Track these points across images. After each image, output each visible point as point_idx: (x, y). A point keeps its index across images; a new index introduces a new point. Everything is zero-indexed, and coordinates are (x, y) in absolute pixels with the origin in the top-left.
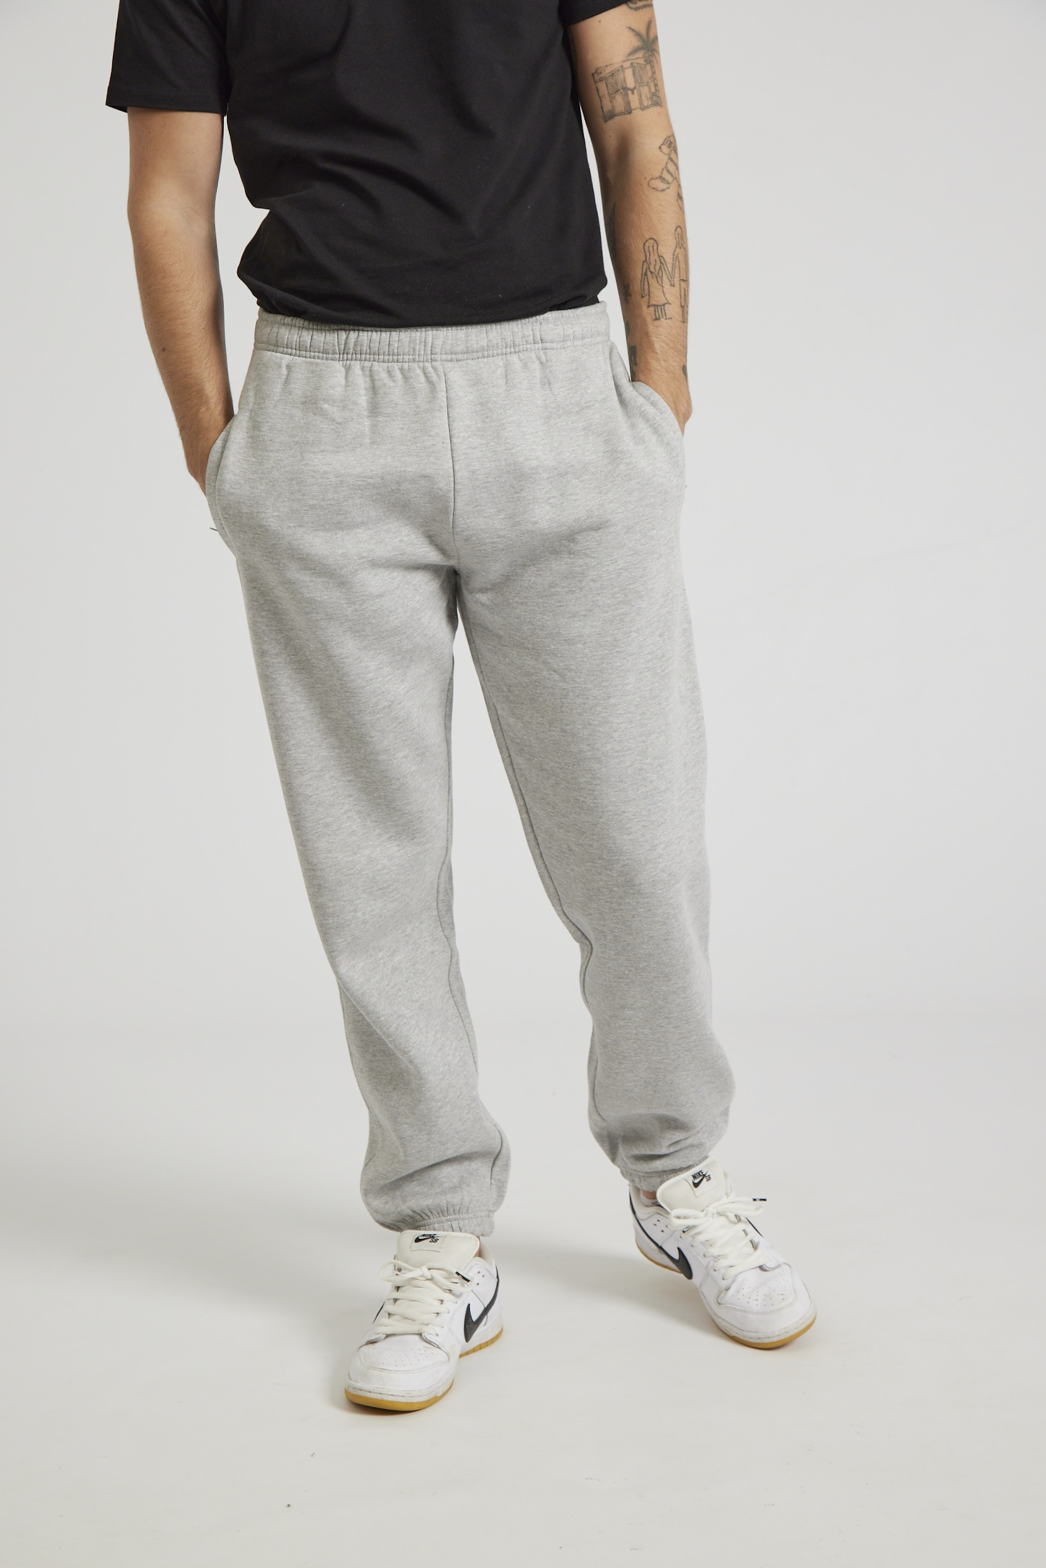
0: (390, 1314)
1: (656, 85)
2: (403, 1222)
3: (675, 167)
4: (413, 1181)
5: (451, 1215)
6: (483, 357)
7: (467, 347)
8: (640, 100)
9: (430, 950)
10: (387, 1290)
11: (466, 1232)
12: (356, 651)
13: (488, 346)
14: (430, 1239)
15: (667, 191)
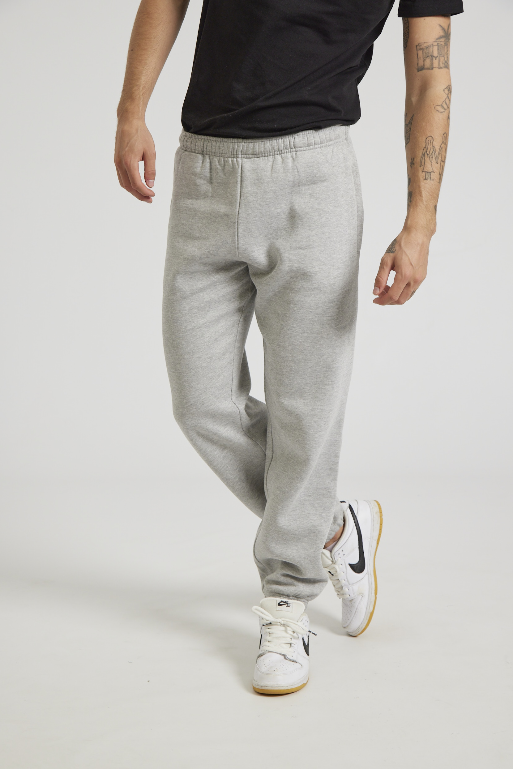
1: (447, 57)
3: (449, 102)
6: (263, 156)
7: (254, 152)
8: (439, 63)
13: (264, 151)
15: (444, 113)
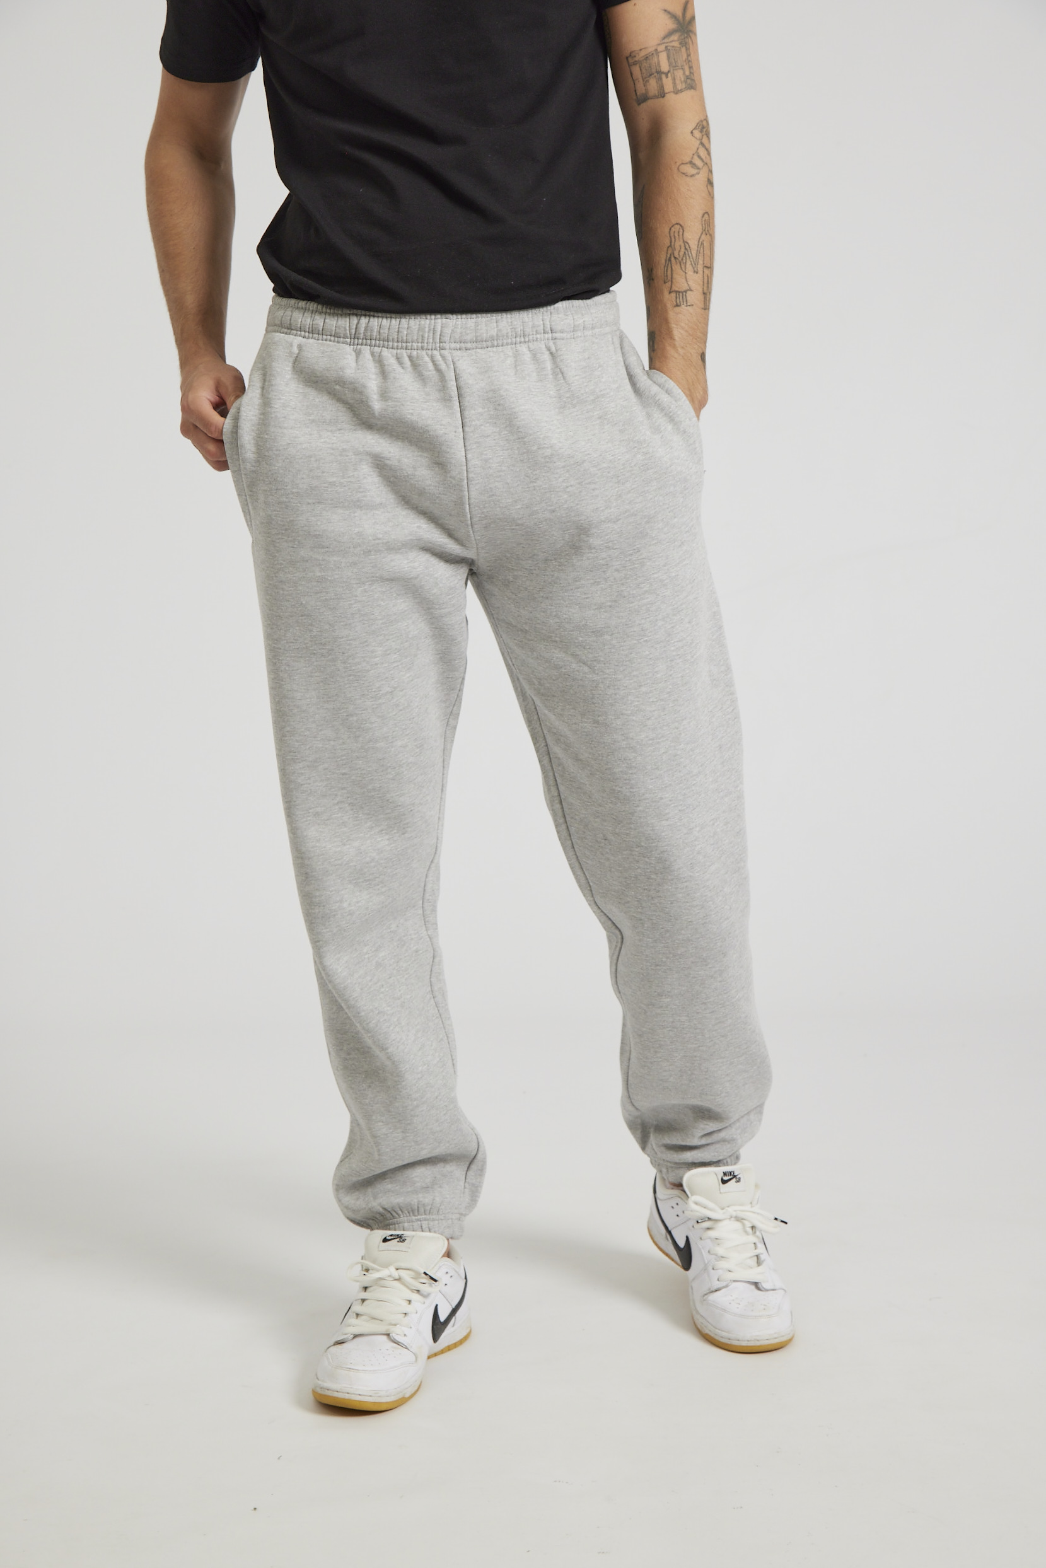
0: (357, 1315)
1: (691, 68)
2: (373, 1220)
3: (706, 152)
4: (385, 1179)
5: (422, 1215)
6: (493, 346)
7: (476, 337)
8: (674, 83)
9: (415, 948)
10: (355, 1291)
11: (435, 1232)
12: (364, 634)
13: (497, 335)
14: (398, 1239)
15: (697, 176)
